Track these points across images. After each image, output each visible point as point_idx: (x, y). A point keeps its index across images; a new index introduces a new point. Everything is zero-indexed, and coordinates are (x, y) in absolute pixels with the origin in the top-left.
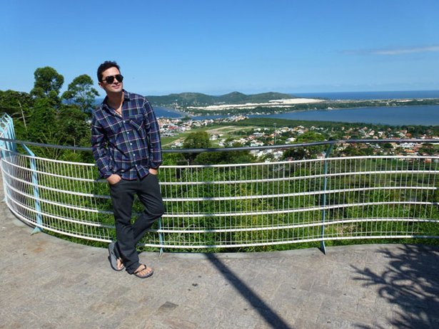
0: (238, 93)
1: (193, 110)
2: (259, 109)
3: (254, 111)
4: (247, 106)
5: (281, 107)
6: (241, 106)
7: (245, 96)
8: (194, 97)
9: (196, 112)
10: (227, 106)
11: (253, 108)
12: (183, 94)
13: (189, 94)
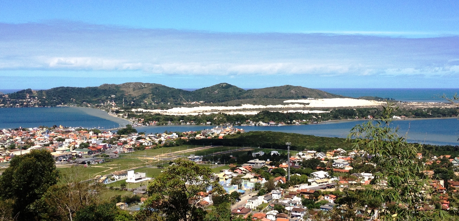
0: (228, 86)
1: (143, 115)
2: (266, 115)
3: (256, 118)
4: (244, 110)
5: (306, 112)
6: (231, 110)
7: (241, 90)
8: (147, 91)
9: (148, 119)
10: (206, 110)
11: (255, 113)
12: (127, 85)
13: (138, 86)
